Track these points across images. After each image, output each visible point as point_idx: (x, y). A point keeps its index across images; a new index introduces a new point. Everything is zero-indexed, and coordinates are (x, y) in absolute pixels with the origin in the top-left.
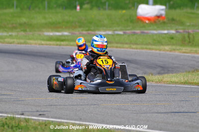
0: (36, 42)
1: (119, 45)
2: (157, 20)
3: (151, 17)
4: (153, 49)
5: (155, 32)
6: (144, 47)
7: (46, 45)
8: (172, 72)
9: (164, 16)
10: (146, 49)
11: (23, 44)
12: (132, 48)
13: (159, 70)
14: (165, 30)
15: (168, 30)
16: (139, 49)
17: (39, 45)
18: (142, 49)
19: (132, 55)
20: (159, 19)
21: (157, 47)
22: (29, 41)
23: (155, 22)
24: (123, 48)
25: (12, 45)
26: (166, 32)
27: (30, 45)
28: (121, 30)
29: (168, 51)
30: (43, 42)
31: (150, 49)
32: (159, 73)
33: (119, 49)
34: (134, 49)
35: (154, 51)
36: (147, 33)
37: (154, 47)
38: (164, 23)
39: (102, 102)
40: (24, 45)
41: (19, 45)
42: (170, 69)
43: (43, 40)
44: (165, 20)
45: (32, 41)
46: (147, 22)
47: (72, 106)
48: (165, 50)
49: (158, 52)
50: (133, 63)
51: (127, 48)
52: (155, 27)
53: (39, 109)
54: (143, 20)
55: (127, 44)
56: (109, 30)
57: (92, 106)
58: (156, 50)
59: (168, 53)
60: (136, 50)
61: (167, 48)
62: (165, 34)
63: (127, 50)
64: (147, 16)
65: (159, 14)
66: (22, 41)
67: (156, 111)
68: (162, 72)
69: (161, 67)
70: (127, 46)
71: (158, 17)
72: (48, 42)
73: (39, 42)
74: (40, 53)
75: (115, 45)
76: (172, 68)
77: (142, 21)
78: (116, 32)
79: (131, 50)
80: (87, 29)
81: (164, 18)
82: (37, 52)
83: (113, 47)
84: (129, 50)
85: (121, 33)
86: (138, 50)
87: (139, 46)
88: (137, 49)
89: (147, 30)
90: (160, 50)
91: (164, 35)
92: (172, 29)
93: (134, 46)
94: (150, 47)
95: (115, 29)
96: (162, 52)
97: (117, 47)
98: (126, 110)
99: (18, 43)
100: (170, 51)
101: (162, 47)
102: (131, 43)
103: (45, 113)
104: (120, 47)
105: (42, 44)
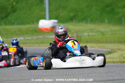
12: (41, 46)
23: (51, 31)
24: (35, 46)
33: (32, 47)
34: (42, 46)
46: (46, 31)
55: (36, 44)
65: (53, 26)
71: (53, 28)
75: (29, 45)
78: (26, 38)
80: (6, 37)
83: (27, 46)
84: (39, 47)
85: (30, 38)
87: (46, 45)
88: (44, 46)
93: (42, 45)
95: (25, 36)
97: (30, 46)
102: (39, 43)
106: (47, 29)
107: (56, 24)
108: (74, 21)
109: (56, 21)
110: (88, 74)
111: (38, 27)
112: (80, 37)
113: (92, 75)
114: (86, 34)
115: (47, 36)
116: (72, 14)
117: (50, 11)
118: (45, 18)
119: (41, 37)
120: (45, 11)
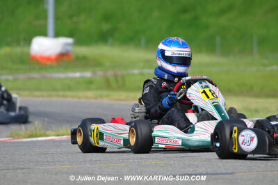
4: (67, 96)
6: (54, 93)
10: (58, 96)
18: (51, 96)
26: (78, 75)
31: (63, 96)
34: (38, 96)
35: (69, 99)
48: (86, 97)
49: (76, 100)
58: (73, 97)
59: (92, 101)
60: (41, 99)
61: (90, 94)
65: (64, 51)
85: (10, 78)
87: (45, 93)
88: (42, 96)
93: (37, 93)
94: (61, 93)
96: (83, 100)
100: (96, 98)
101: (81, 94)
106: (48, 59)
107: (69, 48)
108: (110, 40)
109: (70, 40)
110: (139, 160)
111: (28, 54)
112: (123, 78)
113: (148, 163)
114: (136, 72)
115: (48, 75)
116: (106, 27)
117: (57, 18)
118: (45, 34)
119: (35, 75)
120: (46, 18)
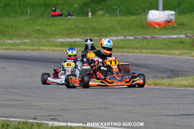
0: (49, 48)
1: (130, 50)
2: (167, 25)
3: (161, 22)
4: (163, 54)
5: (165, 37)
6: (155, 51)
7: (59, 51)
8: (182, 75)
9: (173, 21)
10: (156, 53)
11: (36, 51)
12: (143, 53)
13: (169, 73)
14: (174, 34)
15: (178, 34)
16: (150, 53)
17: (52, 51)
18: (153, 53)
19: (142, 59)
20: (169, 24)
21: (168, 52)
22: (42, 48)
23: (165, 27)
24: (134, 53)
25: (26, 51)
26: (176, 36)
27: (43, 52)
28: (132, 35)
29: (178, 55)
30: (56, 49)
31: (160, 53)
32: (169, 77)
33: (130, 54)
34: (145, 53)
35: (164, 56)
36: (158, 38)
37: (164, 51)
38: (174, 27)
39: (112, 106)
40: (38, 52)
41: (33, 52)
42: (180, 73)
43: (56, 46)
44: (175, 25)
45: (45, 48)
46: (157, 27)
47: (83, 110)
50: (143, 67)
51: (137, 53)
52: (166, 32)
53: (51, 113)
54: (154, 25)
55: (137, 48)
56: (121, 36)
57: (103, 110)
58: (166, 54)
59: (178, 57)
60: (147, 55)
61: (177, 52)
62: (175, 38)
63: (137, 54)
64: (157, 21)
65: (169, 19)
66: (36, 48)
67: (165, 114)
68: (172, 76)
69: (171, 71)
70: (138, 51)
71: (168, 22)
72: (61, 49)
73: (52, 48)
74: (53, 59)
75: (127, 50)
76: (182, 72)
77: (152, 26)
78: (127, 38)
79: (142, 55)
80: (99, 35)
81: (174, 23)
82: (50, 59)
83: (124, 52)
84: (139, 54)
85: (132, 38)
86: (149, 55)
87: (149, 51)
88: (147, 53)
89: (157, 35)
90: (170, 54)
91: (174, 40)
92: (181, 34)
93: (144, 51)
94: (160, 51)
95: (126, 34)
96: (171, 56)
97: (128, 52)
98: (136, 113)
99: (32, 50)
100: (180, 55)
101: (171, 52)
102: (141, 48)
103: (56, 117)
104: (131, 52)
105: (55, 51)
106: (159, 24)
107: (173, 17)
109: (173, 12)
